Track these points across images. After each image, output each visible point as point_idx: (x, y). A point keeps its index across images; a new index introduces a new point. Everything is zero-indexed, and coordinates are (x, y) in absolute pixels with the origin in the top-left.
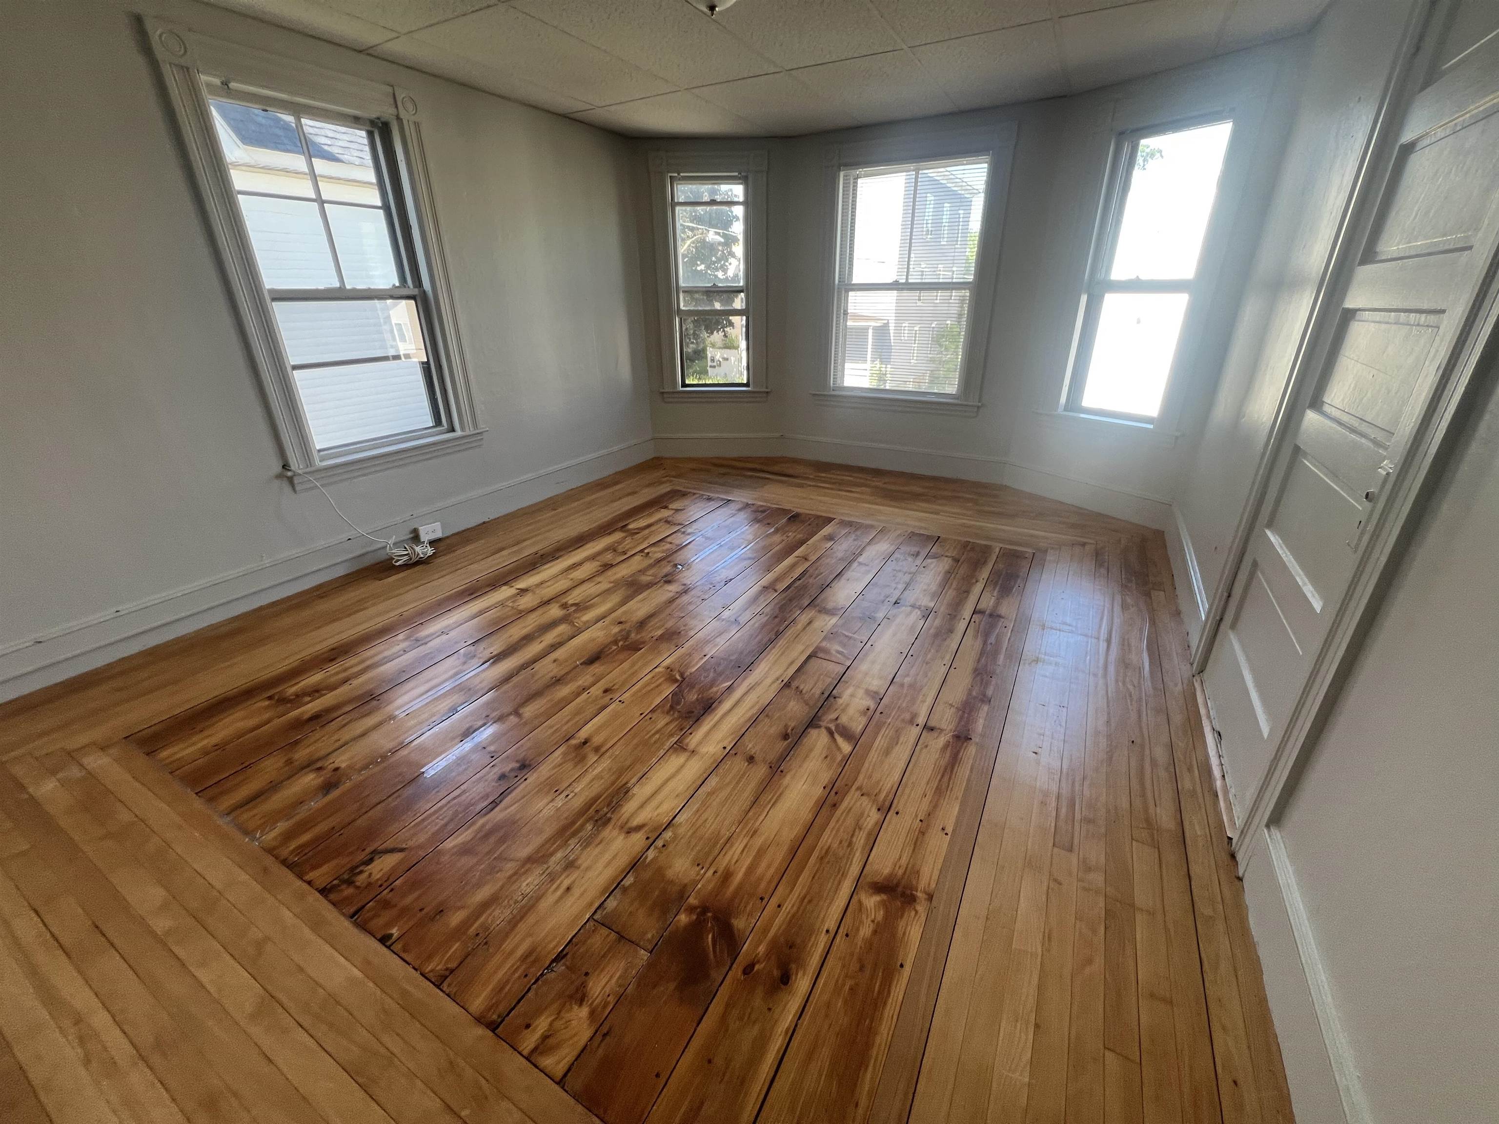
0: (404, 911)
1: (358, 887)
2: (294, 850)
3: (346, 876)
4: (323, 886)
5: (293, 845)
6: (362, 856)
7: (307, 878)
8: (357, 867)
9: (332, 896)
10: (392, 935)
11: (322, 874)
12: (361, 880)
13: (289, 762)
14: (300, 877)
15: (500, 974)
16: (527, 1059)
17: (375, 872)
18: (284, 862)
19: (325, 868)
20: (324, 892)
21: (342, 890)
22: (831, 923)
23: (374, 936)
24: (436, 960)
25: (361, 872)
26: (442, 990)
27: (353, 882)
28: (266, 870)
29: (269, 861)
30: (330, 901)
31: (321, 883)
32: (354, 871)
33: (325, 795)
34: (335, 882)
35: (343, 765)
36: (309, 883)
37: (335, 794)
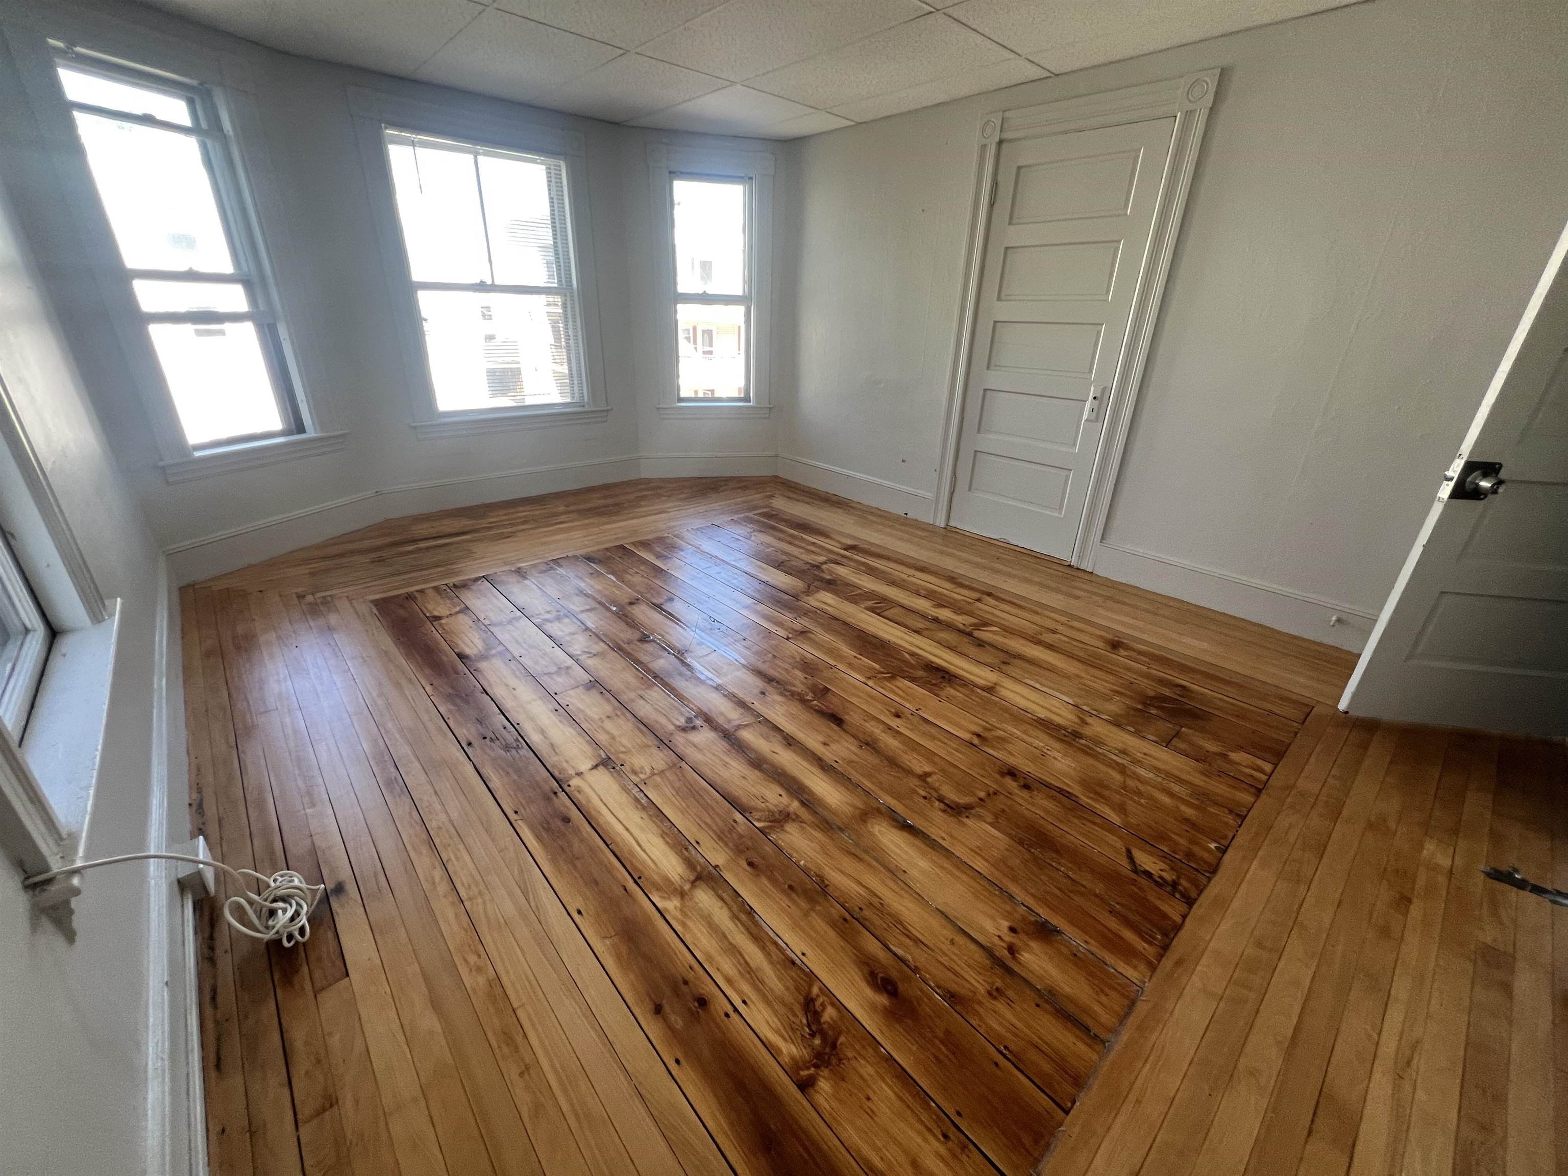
0: (1192, 841)
1: (1179, 877)
2: (1146, 941)
3: (1169, 889)
4: (1185, 905)
5: (1141, 945)
6: (1143, 881)
7: (1178, 919)
8: (1156, 882)
9: (1193, 894)
10: (1216, 847)
11: (1172, 909)
12: (1169, 876)
13: (996, 993)
14: (1178, 928)
15: (1225, 788)
16: (1270, 776)
17: (1158, 867)
18: (1165, 948)
19: (1165, 908)
20: (1190, 902)
21: (1185, 888)
22: (1145, 668)
23: (1221, 858)
24: (1225, 819)
25: (1161, 877)
26: (1247, 815)
27: (1174, 881)
28: (1179, 963)
29: (1167, 963)
30: (1199, 895)
31: (1183, 908)
32: (1161, 883)
33: (1059, 932)
34: (1177, 896)
35: (1005, 924)
36: (1184, 917)
37: (1056, 921)
